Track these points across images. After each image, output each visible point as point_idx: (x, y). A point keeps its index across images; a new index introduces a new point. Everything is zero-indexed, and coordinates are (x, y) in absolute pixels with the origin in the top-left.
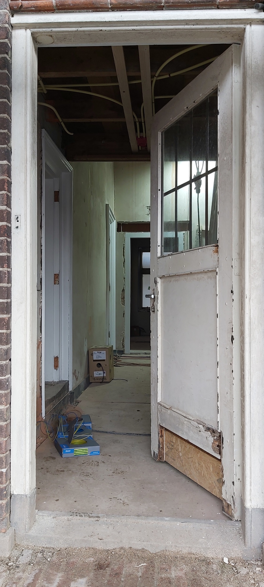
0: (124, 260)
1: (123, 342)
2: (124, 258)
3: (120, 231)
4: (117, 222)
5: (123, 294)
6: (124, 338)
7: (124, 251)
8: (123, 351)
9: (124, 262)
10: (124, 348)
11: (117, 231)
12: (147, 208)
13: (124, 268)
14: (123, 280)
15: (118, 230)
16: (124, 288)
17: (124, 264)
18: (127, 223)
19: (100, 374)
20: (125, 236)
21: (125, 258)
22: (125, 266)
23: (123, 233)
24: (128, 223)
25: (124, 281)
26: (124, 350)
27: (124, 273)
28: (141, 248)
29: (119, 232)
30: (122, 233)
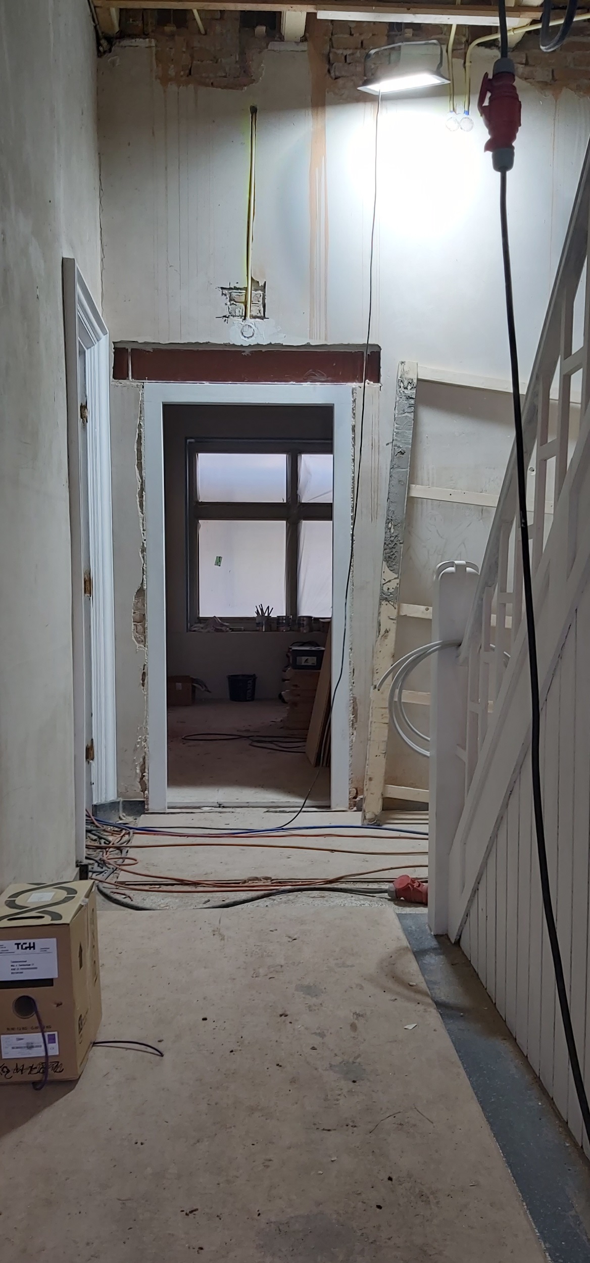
0: (139, 484)
1: (143, 771)
2: (142, 478)
3: (125, 377)
4: (114, 343)
5: (139, 605)
6: (144, 758)
7: (139, 451)
8: (144, 801)
9: (142, 489)
10: (146, 792)
11: (114, 377)
12: (223, 294)
13: (140, 513)
14: (141, 556)
15: (119, 372)
16: (142, 583)
17: (141, 497)
18: (149, 349)
19: (30, 1046)
20: (144, 395)
21: (144, 474)
22: (144, 503)
23: (135, 384)
24: (155, 347)
25: (143, 557)
26: (147, 798)
27: (144, 530)
28: (193, 440)
29: (121, 381)
30: (130, 382)
